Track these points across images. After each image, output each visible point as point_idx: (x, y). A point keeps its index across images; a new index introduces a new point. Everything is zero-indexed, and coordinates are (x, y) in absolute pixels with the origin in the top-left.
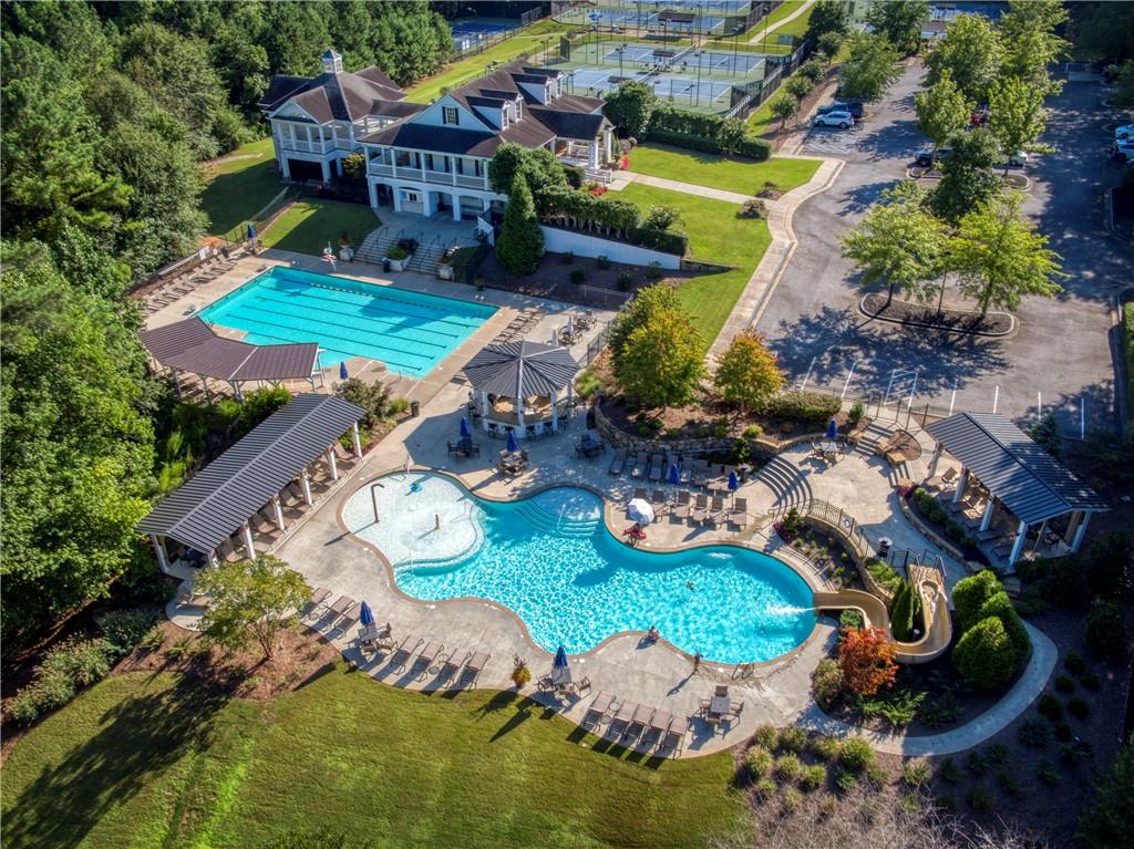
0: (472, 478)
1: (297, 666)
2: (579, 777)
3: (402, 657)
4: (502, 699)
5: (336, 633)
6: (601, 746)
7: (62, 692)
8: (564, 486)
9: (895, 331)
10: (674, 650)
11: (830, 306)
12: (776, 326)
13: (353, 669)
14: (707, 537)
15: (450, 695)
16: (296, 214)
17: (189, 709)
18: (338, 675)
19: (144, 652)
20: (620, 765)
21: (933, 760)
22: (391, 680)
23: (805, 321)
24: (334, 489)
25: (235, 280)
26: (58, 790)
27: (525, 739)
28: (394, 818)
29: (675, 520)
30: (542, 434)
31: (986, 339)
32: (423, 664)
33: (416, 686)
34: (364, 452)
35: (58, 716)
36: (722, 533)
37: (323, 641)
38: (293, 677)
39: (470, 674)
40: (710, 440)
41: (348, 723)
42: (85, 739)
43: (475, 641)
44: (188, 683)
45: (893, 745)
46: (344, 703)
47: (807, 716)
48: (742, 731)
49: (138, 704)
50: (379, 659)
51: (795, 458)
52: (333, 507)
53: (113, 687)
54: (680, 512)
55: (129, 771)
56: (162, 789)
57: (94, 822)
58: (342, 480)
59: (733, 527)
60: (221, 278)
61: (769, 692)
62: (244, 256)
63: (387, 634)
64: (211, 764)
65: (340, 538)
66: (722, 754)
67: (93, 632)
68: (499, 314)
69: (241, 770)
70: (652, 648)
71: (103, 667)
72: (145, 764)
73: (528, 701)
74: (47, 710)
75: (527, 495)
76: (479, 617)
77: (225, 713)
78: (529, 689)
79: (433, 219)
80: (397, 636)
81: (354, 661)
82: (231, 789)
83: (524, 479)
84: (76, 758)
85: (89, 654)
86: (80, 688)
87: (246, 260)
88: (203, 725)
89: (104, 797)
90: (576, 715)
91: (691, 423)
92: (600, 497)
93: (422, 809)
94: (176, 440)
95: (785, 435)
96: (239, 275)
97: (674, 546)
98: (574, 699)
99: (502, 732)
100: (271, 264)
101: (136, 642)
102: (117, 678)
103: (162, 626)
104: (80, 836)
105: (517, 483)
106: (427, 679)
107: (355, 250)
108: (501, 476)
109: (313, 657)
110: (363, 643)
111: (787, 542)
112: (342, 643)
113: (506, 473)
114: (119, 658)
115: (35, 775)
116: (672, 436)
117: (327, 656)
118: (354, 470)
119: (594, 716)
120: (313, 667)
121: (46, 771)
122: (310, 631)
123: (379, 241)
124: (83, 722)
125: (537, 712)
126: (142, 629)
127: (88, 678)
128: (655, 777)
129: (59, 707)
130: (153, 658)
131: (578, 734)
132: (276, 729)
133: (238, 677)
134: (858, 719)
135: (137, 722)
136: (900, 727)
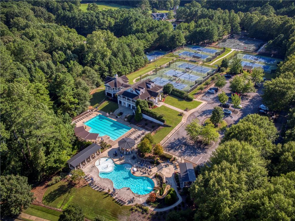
0: (115, 160)
1: (83, 184)
2: (112, 205)
3: (96, 185)
4: (107, 193)
5: (89, 181)
6: (116, 202)
7: (54, 182)
8: (128, 163)
9: (193, 143)
10: (131, 191)
11: (184, 136)
12: (173, 139)
13: (89, 186)
14: (144, 175)
15: (100, 192)
16: (105, 103)
17: (68, 187)
18: (87, 186)
19: (65, 179)
20: (117, 205)
21: (156, 212)
22: (93, 188)
23: (178, 139)
24: (95, 158)
25: (92, 116)
26: (52, 194)
27: (107, 199)
28: (88, 206)
29: (141, 172)
30: (128, 154)
31: (207, 147)
32: (98, 187)
33: (96, 190)
34: (101, 153)
35: (53, 185)
36: (147, 175)
37: (87, 181)
38: (82, 186)
39: (103, 189)
40: (151, 160)
41: (86, 193)
42: (56, 189)
43: (106, 185)
44: (69, 184)
45: (153, 209)
46: (86, 191)
47: (144, 203)
48: (134, 203)
49: (63, 186)
50: (93, 185)
51: (163, 164)
52: (94, 161)
53: (60, 183)
54: (142, 170)
55: (60, 194)
56: (63, 197)
57: (55, 199)
58: (97, 157)
59: (149, 174)
60: (90, 116)
61: (141, 199)
62: (95, 111)
63: (95, 182)
64: (69, 195)
65: (94, 166)
66: (130, 206)
67: (59, 175)
68: (131, 129)
69: (73, 197)
70: (128, 190)
71: (59, 180)
72: (62, 193)
73: (109, 194)
74: (52, 184)
75: (122, 164)
76: (108, 182)
77: (72, 189)
78: (110, 193)
79: (127, 108)
80: (96, 182)
81: (90, 185)
82: (71, 199)
83: (123, 161)
84: (55, 191)
85: (58, 178)
86: (57, 182)
87: (95, 112)
88: (69, 190)
89: (57, 197)
90: (114, 197)
91: (150, 156)
92: (132, 166)
93: (92, 205)
94: (76, 147)
95: (163, 160)
96: (93, 116)
97: (139, 176)
98: (115, 195)
99: (105, 198)
100: (99, 114)
101: (64, 177)
102: (61, 182)
103: (67, 176)
104: (53, 201)
105: (121, 162)
106: (98, 189)
107: (113, 113)
108: (119, 160)
109: (85, 183)
110: (92, 183)
111: (155, 178)
112: (89, 182)
113: (120, 160)
114: (62, 179)
115: (50, 192)
116: (146, 158)
117: (87, 184)
118: (99, 156)
119: (117, 198)
120: (85, 185)
121: (51, 192)
122: (86, 180)
123: (117, 112)
124: (56, 187)
125: (110, 196)
126: (65, 176)
127: (58, 181)
128: (121, 207)
129: (54, 184)
130: (66, 180)
131: (114, 200)
132: (78, 192)
133: (75, 184)
134: (150, 205)
135: (62, 188)
136: (154, 207)
